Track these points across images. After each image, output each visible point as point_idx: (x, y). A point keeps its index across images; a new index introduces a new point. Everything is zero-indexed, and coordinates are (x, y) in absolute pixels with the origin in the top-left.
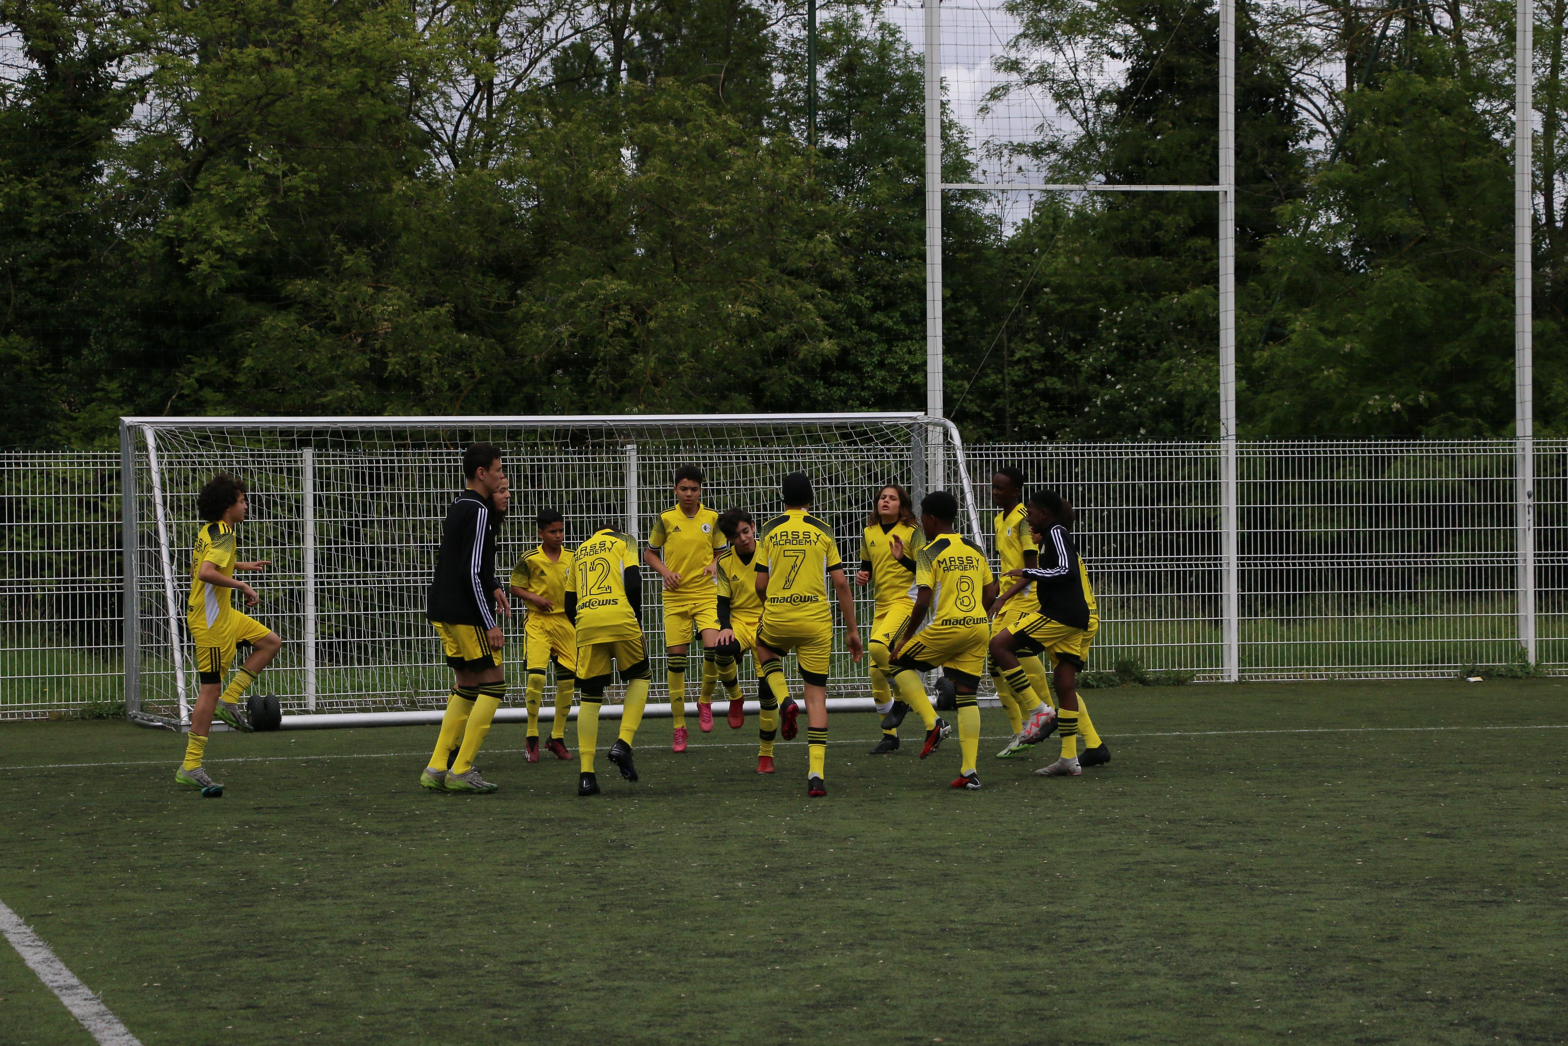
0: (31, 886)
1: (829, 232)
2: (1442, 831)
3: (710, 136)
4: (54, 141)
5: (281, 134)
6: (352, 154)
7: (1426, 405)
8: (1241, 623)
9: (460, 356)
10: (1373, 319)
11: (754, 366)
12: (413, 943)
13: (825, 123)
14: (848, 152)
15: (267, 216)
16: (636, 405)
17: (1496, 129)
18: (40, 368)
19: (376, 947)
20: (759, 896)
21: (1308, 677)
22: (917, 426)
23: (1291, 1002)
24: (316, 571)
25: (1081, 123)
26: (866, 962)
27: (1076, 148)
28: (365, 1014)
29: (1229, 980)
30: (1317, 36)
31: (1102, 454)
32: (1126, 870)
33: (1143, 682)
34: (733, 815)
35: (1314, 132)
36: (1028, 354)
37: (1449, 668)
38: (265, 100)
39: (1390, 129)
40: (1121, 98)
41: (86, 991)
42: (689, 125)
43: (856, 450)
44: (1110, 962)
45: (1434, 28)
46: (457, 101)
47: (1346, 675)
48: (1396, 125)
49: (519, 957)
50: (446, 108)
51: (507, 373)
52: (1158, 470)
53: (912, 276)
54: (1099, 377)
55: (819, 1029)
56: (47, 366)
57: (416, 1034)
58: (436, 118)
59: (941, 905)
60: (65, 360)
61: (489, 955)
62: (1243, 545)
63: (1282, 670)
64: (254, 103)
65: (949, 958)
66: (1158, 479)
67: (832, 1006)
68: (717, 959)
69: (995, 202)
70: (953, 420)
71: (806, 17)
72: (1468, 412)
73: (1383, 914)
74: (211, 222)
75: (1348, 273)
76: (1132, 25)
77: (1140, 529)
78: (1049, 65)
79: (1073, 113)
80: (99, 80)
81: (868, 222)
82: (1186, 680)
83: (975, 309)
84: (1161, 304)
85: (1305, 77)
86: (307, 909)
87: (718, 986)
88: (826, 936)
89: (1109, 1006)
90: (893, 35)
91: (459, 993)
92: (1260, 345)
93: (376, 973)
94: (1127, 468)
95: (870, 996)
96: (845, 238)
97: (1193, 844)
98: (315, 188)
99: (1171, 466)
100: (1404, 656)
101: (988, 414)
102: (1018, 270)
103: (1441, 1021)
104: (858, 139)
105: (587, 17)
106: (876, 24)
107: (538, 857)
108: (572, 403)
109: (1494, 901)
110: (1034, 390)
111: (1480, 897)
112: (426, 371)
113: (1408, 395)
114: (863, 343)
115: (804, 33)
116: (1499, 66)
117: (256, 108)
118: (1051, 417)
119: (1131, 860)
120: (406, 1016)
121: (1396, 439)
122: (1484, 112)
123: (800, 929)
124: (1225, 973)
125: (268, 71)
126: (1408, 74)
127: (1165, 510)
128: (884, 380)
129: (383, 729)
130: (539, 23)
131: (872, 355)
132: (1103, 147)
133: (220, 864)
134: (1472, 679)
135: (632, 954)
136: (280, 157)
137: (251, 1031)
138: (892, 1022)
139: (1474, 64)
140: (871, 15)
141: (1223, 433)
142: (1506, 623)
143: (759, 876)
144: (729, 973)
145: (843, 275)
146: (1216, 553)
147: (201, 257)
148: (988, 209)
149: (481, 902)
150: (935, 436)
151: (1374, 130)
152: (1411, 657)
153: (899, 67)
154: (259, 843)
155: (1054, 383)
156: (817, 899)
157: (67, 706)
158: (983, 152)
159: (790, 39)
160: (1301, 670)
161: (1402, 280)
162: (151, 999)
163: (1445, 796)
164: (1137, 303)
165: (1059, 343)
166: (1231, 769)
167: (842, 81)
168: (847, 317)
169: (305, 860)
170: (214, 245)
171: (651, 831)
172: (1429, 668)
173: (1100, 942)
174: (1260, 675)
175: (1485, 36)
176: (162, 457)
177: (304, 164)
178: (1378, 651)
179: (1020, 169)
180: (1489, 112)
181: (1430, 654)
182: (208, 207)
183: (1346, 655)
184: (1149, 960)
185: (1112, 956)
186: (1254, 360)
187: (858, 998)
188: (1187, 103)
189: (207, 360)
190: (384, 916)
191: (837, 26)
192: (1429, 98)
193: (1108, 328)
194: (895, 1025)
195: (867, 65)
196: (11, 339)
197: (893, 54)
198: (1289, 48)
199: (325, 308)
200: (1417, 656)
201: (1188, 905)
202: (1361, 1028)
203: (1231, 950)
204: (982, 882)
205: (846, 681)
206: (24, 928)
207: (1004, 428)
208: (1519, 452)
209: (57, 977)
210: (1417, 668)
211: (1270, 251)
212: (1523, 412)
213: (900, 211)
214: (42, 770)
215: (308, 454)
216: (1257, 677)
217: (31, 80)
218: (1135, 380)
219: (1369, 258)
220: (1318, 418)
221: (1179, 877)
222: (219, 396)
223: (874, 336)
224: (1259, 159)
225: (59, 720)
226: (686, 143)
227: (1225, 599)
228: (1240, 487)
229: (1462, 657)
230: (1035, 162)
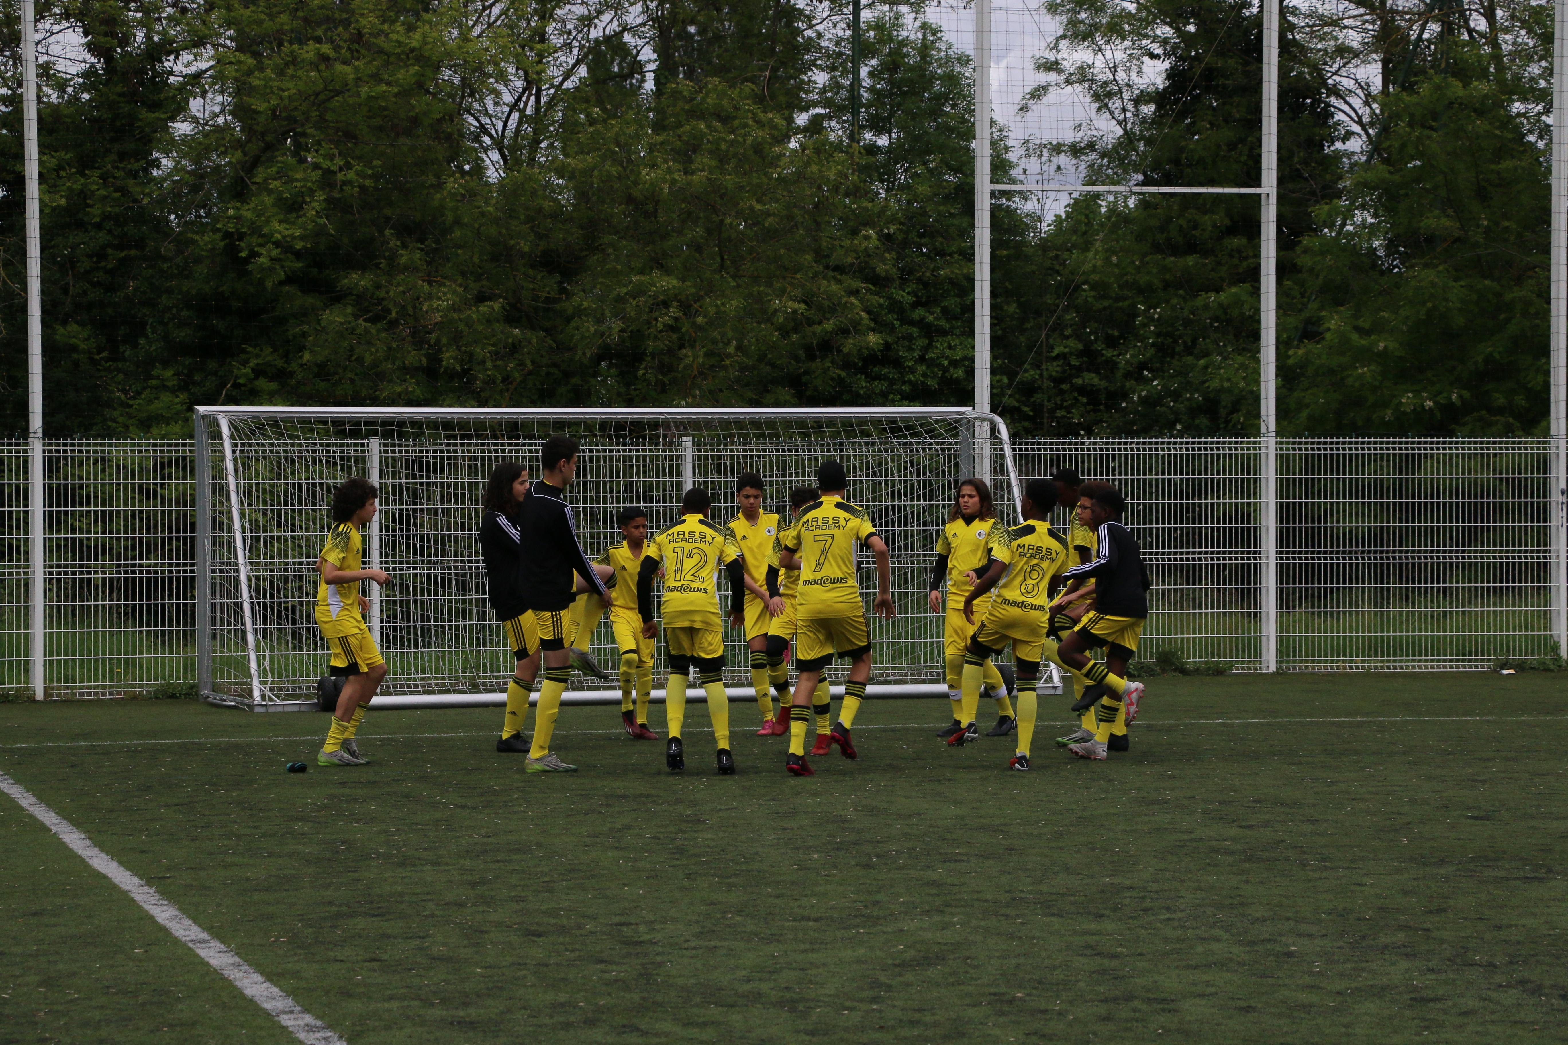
0: (143, 852)
1: (873, 229)
2: (1483, 814)
3: (758, 134)
4: (112, 134)
5: (338, 130)
6: (405, 149)
7: (1458, 403)
8: (1280, 616)
9: (514, 349)
10: (1407, 318)
11: (797, 359)
12: (515, 906)
13: (867, 121)
14: (890, 150)
15: (325, 209)
16: (684, 398)
17: (1531, 132)
18: (97, 357)
19: (481, 909)
20: (835, 867)
21: (1345, 668)
22: (965, 421)
23: (1348, 966)
24: (381, 557)
25: (1120, 123)
26: (945, 927)
27: (1114, 147)
28: (481, 968)
29: (1288, 946)
30: (1353, 39)
31: (1138, 449)
32: (1182, 846)
33: (1183, 671)
34: (799, 793)
35: (1349, 135)
36: (1067, 350)
37: (1482, 660)
38: (322, 97)
39: (1427, 132)
40: (1160, 98)
41: (217, 945)
42: (736, 123)
43: (905, 444)
44: (1175, 929)
45: (1470, 31)
46: (507, 98)
47: (1382, 667)
48: (1431, 128)
49: (617, 919)
50: (496, 104)
51: (555, 365)
52: (1194, 466)
53: (953, 272)
54: (1136, 373)
55: (908, 984)
56: (105, 354)
57: (533, 986)
58: (487, 114)
59: (1009, 876)
60: (122, 349)
61: (588, 917)
62: (1282, 538)
63: (1319, 662)
64: (312, 98)
65: (1022, 924)
66: (1194, 474)
67: (918, 965)
68: (804, 923)
69: (1035, 199)
70: (1000, 415)
71: (851, 17)
72: (1501, 411)
73: (1429, 888)
74: (269, 217)
75: (1382, 273)
76: (1171, 26)
77: (1176, 523)
78: (1088, 65)
79: (1112, 113)
80: (156, 74)
81: (910, 219)
82: (1225, 670)
83: (1015, 305)
84: (1199, 302)
85: (1342, 79)
86: (409, 874)
87: (807, 946)
88: (903, 903)
89: (1177, 967)
90: (934, 33)
91: (567, 950)
92: (1296, 343)
93: (486, 932)
94: (1163, 463)
95: (951, 957)
96: (888, 234)
97: (1244, 824)
98: (368, 183)
99: (1206, 462)
100: (1438, 649)
101: (1026, 409)
102: (1057, 267)
103: (1490, 983)
104: (899, 137)
105: (634, 15)
106: (918, 24)
107: (619, 830)
108: (619, 394)
109: (1536, 878)
110: (1072, 385)
111: (1521, 874)
112: (479, 364)
113: (1440, 393)
114: (903, 338)
115: (849, 33)
116: (1535, 69)
117: (314, 104)
118: (1088, 412)
119: (1186, 837)
120: (520, 970)
121: (1426, 437)
122: (1519, 115)
123: (878, 897)
124: (1284, 939)
125: (327, 67)
126: (1445, 78)
127: (1200, 504)
128: (924, 375)
129: (447, 711)
130: (587, 21)
131: (913, 350)
132: (1142, 147)
133: (318, 833)
134: (1505, 672)
135: (723, 917)
136: (336, 152)
137: (380, 980)
138: (976, 979)
139: (1510, 68)
140: (914, 15)
141: (1263, 429)
142: (1539, 617)
143: (833, 849)
144: (816, 935)
145: (886, 271)
146: (1255, 547)
147: (263, 251)
148: (1030, 206)
149: (572, 870)
150: (983, 431)
151: (1410, 134)
152: (1445, 650)
153: (940, 67)
154: (351, 815)
155: (1091, 379)
156: (890, 870)
157: (141, 686)
158: (1022, 152)
159: (835, 38)
160: (1338, 661)
161: (1436, 280)
162: (280, 952)
163: (1484, 782)
164: (1174, 301)
165: (1096, 339)
166: (1275, 755)
167: (884, 79)
168: (889, 312)
169: (398, 830)
170: (273, 240)
171: (723, 807)
172: (1463, 661)
173: (1164, 911)
174: (1297, 666)
175: (1520, 40)
176: (236, 445)
177: (359, 158)
178: (1414, 643)
179: (1059, 168)
180: (1524, 115)
181: (1464, 647)
182: (268, 200)
183: (1382, 647)
184: (1211, 927)
185: (1176, 923)
186: (1289, 357)
187: (941, 958)
188: (1224, 104)
189: (261, 350)
190: (483, 882)
191: (879, 26)
192: (1465, 102)
193: (1144, 325)
194: (979, 982)
195: (908, 63)
196: (69, 328)
197: (934, 52)
198: (1325, 50)
199: (380, 301)
200: (1451, 649)
201: (1244, 878)
202: (1416, 989)
203: (1288, 919)
204: (1046, 856)
205: (894, 669)
206: (146, 889)
207: (1042, 423)
208: (1553, 450)
209: (187, 933)
210: (1451, 661)
211: (1305, 251)
212: (1557, 412)
213: (941, 208)
214: (128, 746)
215: (375, 444)
216: (1294, 668)
217: (89, 74)
218: (1171, 376)
219: (1405, 258)
220: (1352, 415)
221: (1233, 853)
222: (273, 386)
223: (915, 331)
224: (1296, 160)
225: (134, 698)
226: (733, 141)
227: (1263, 591)
228: (1280, 482)
229: (1495, 650)
230: (1074, 161)
